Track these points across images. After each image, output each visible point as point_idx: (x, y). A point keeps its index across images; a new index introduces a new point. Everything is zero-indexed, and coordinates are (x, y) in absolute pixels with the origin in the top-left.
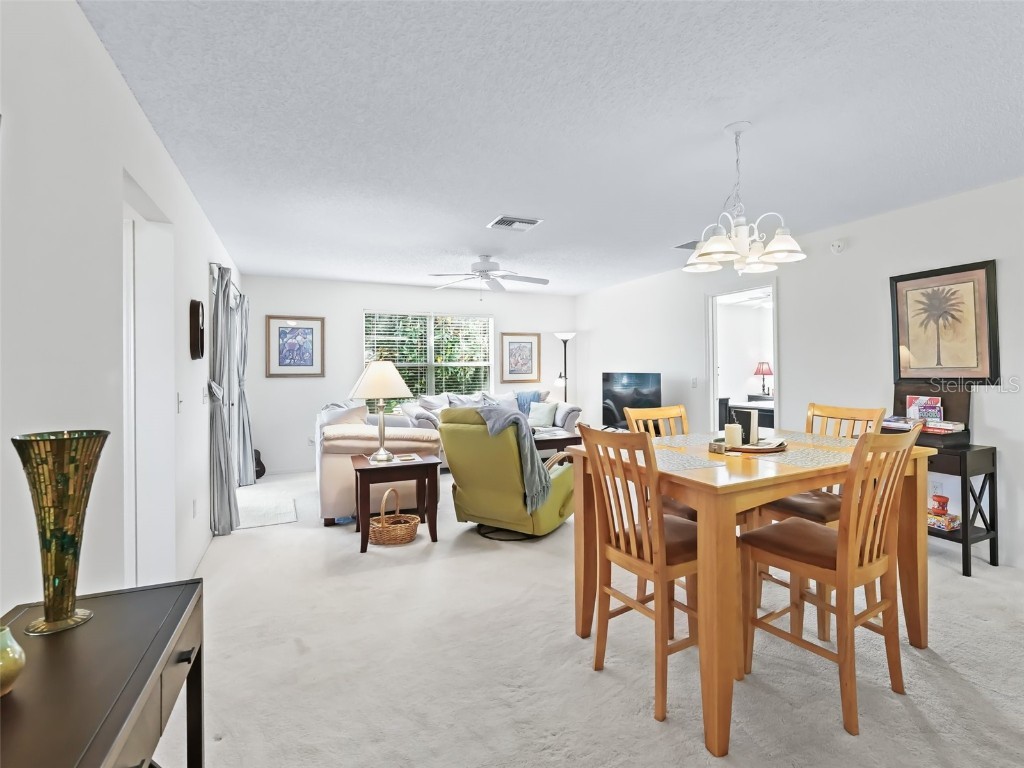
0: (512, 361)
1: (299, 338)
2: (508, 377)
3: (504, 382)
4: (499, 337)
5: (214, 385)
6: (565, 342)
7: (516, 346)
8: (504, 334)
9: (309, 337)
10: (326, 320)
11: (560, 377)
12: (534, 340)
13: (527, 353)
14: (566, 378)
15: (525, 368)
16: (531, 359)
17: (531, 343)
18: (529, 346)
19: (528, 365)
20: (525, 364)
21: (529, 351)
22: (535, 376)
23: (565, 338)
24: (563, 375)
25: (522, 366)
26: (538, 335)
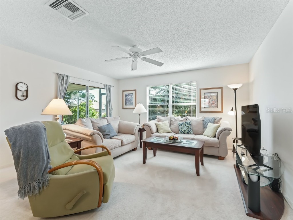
2: (203, 110)
3: (201, 112)
4: (199, 90)
7: (208, 94)
8: (201, 89)
9: (132, 96)
10: (136, 91)
11: (232, 110)
12: (219, 91)
13: (215, 98)
14: (236, 111)
15: (213, 105)
16: (217, 101)
17: (217, 92)
18: (216, 94)
19: (215, 104)
20: (214, 103)
21: (216, 96)
22: (219, 109)
23: (235, 88)
24: (234, 109)
25: (212, 104)
26: (222, 88)
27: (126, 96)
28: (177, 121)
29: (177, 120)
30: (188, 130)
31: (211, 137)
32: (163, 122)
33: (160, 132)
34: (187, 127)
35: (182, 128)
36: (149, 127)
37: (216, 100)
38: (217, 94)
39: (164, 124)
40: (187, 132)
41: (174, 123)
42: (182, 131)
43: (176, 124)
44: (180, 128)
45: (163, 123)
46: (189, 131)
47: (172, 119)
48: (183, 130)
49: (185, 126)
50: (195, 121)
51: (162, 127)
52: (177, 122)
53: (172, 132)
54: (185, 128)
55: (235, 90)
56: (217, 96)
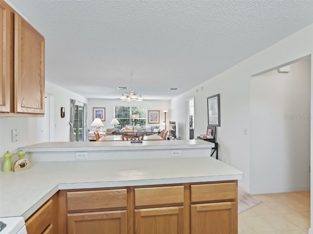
0: (152, 118)
1: (100, 112)
2: (150, 122)
3: (149, 123)
4: (148, 111)
5: (70, 123)
6: (165, 113)
7: (153, 114)
8: (149, 111)
9: (102, 112)
10: (106, 108)
11: (164, 122)
12: (158, 112)
13: (156, 116)
14: (166, 123)
19: (156, 119)
22: (158, 122)
25: (154, 119)
26: (159, 111)
27: (96, 112)
38: (157, 114)
47: (134, 127)
50: (147, 128)
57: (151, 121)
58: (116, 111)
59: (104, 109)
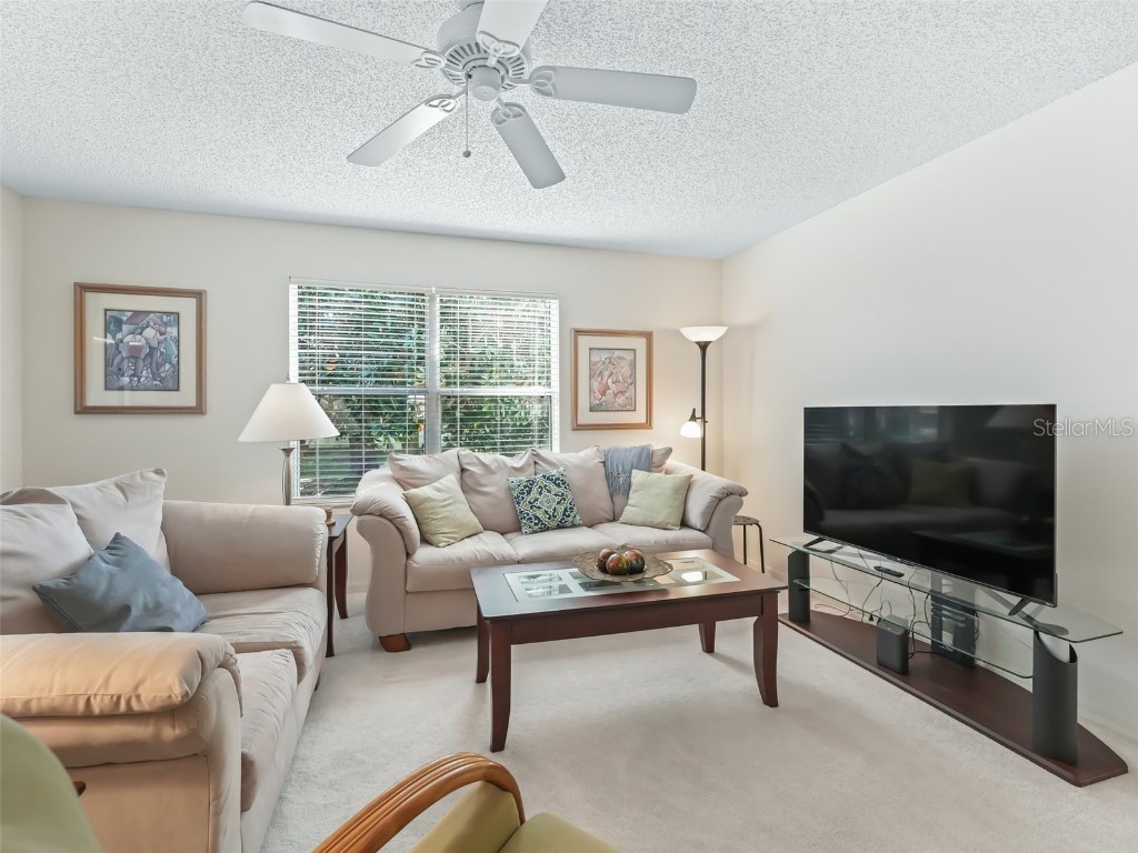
0: (596, 385)
1: (149, 333)
2: (586, 417)
3: (578, 428)
4: (569, 337)
7: (605, 355)
8: (578, 332)
9: (172, 331)
10: (207, 296)
11: (693, 418)
12: (640, 344)
13: (626, 370)
14: (705, 422)
15: (621, 400)
16: (634, 383)
17: (634, 350)
18: (630, 357)
19: (628, 394)
20: (622, 393)
21: (630, 365)
22: (640, 417)
23: (703, 338)
24: (698, 414)
25: (616, 395)
26: (648, 336)
27: (113, 323)
28: (492, 472)
29: (493, 467)
30: (561, 509)
31: (669, 526)
32: (436, 484)
33: (440, 537)
34: (557, 499)
35: (537, 504)
36: (391, 521)
37: (629, 381)
38: (632, 357)
39: (446, 496)
40: (559, 517)
41: (485, 486)
42: (536, 518)
43: (495, 486)
44: (523, 507)
45: (439, 490)
46: (569, 516)
47: (467, 464)
48: (540, 514)
49: (545, 492)
50: (578, 467)
51: (445, 513)
52: (497, 477)
53: (486, 528)
54: (547, 502)
55: (703, 346)
56: (633, 365)
57: (592, 409)
58: (306, 325)
59: (192, 302)
